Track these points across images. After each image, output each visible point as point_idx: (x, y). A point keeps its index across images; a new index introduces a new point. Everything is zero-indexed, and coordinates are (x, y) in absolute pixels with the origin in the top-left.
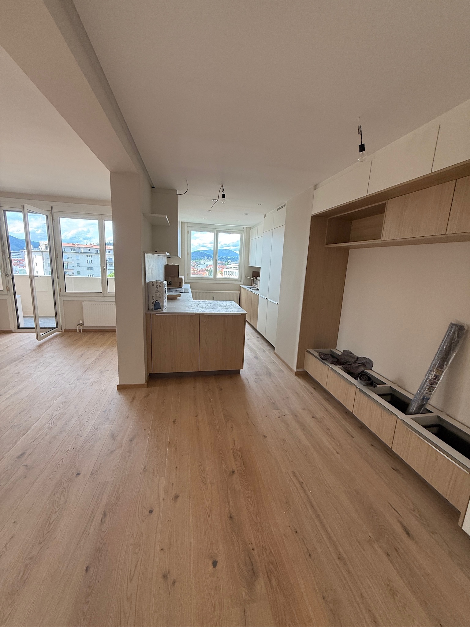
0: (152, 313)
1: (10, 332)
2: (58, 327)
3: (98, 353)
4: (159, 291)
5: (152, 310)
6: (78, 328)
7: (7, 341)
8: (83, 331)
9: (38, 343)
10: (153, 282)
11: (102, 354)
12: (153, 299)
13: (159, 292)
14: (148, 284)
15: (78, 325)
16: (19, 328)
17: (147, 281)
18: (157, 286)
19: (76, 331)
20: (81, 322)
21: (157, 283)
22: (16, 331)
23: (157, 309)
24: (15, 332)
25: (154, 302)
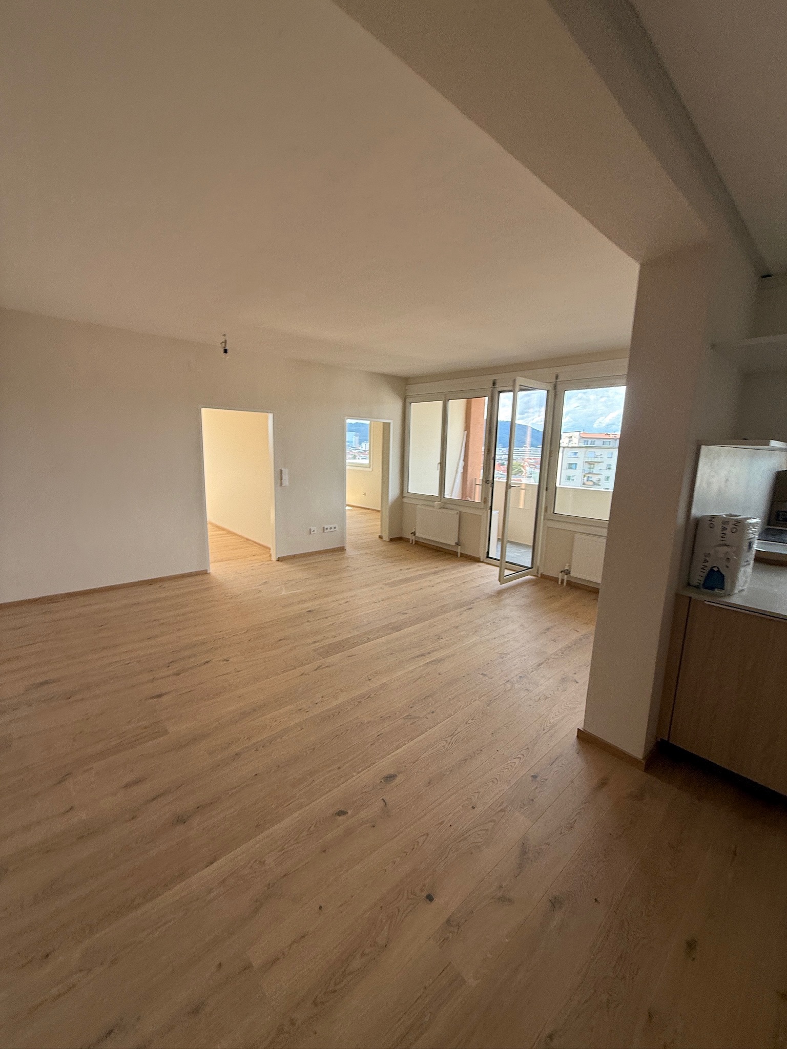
0: (694, 596)
1: (477, 560)
2: (532, 568)
3: (575, 636)
4: (727, 543)
5: (697, 587)
6: (560, 576)
7: (468, 572)
8: (567, 584)
9: (499, 586)
10: (713, 517)
11: (581, 639)
12: (706, 561)
13: (728, 546)
14: (698, 522)
15: (561, 572)
16: (488, 557)
17: (696, 512)
18: (724, 529)
19: (556, 580)
20: (567, 568)
21: (725, 522)
22: (485, 561)
23: (712, 588)
24: (483, 562)
25: (708, 569)
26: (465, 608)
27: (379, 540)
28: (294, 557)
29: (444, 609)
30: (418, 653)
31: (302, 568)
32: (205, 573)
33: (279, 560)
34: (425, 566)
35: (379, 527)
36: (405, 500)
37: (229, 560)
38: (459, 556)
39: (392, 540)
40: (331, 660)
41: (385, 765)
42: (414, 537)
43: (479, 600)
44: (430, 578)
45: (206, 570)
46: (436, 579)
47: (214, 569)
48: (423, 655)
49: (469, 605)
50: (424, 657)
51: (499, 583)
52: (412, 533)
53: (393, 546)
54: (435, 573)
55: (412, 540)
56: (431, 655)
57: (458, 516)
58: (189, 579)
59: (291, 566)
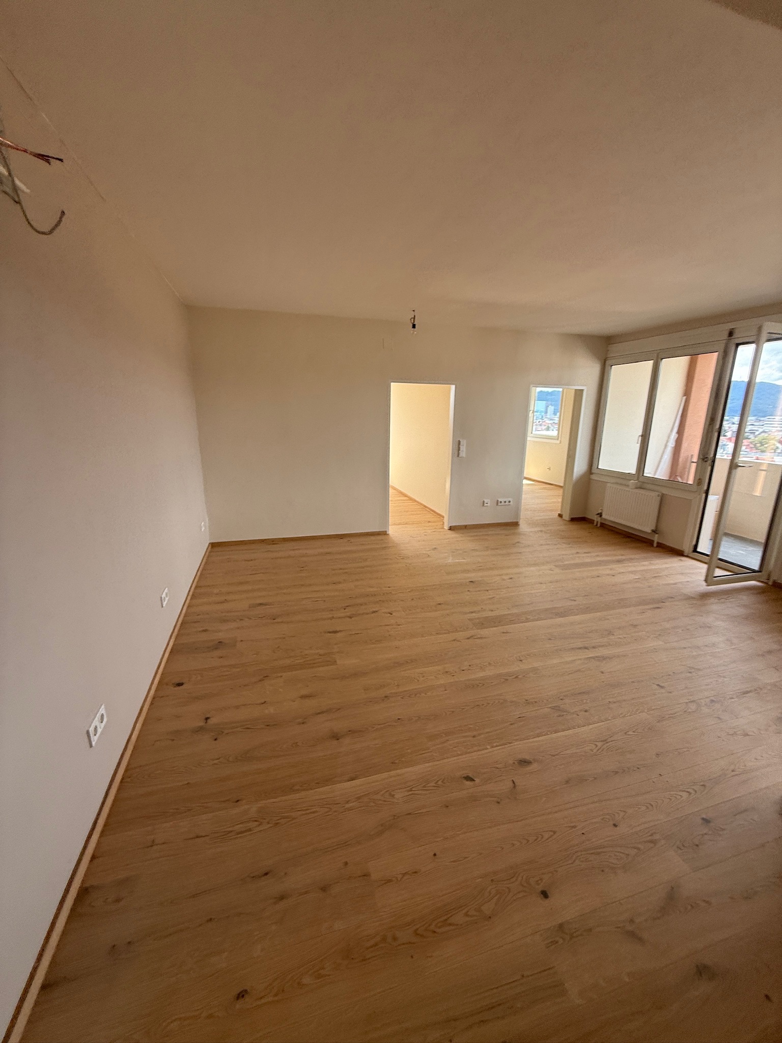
1: (679, 553)
2: (760, 571)
16: (695, 550)
22: (690, 555)
26: (652, 606)
27: (559, 519)
28: (466, 527)
29: (622, 603)
30: (580, 645)
31: (472, 538)
32: (385, 533)
33: (451, 528)
34: (608, 553)
35: (560, 504)
36: (593, 477)
37: (406, 524)
38: (655, 545)
39: (573, 520)
40: (485, 632)
41: (521, 748)
42: (599, 518)
43: (673, 600)
44: (614, 566)
45: (386, 531)
46: (619, 568)
47: (392, 531)
48: (586, 648)
49: (658, 603)
50: (587, 650)
51: (705, 584)
52: (598, 514)
53: (574, 527)
54: (619, 561)
55: (597, 522)
56: (597, 649)
57: (659, 498)
58: (373, 538)
59: (461, 535)
